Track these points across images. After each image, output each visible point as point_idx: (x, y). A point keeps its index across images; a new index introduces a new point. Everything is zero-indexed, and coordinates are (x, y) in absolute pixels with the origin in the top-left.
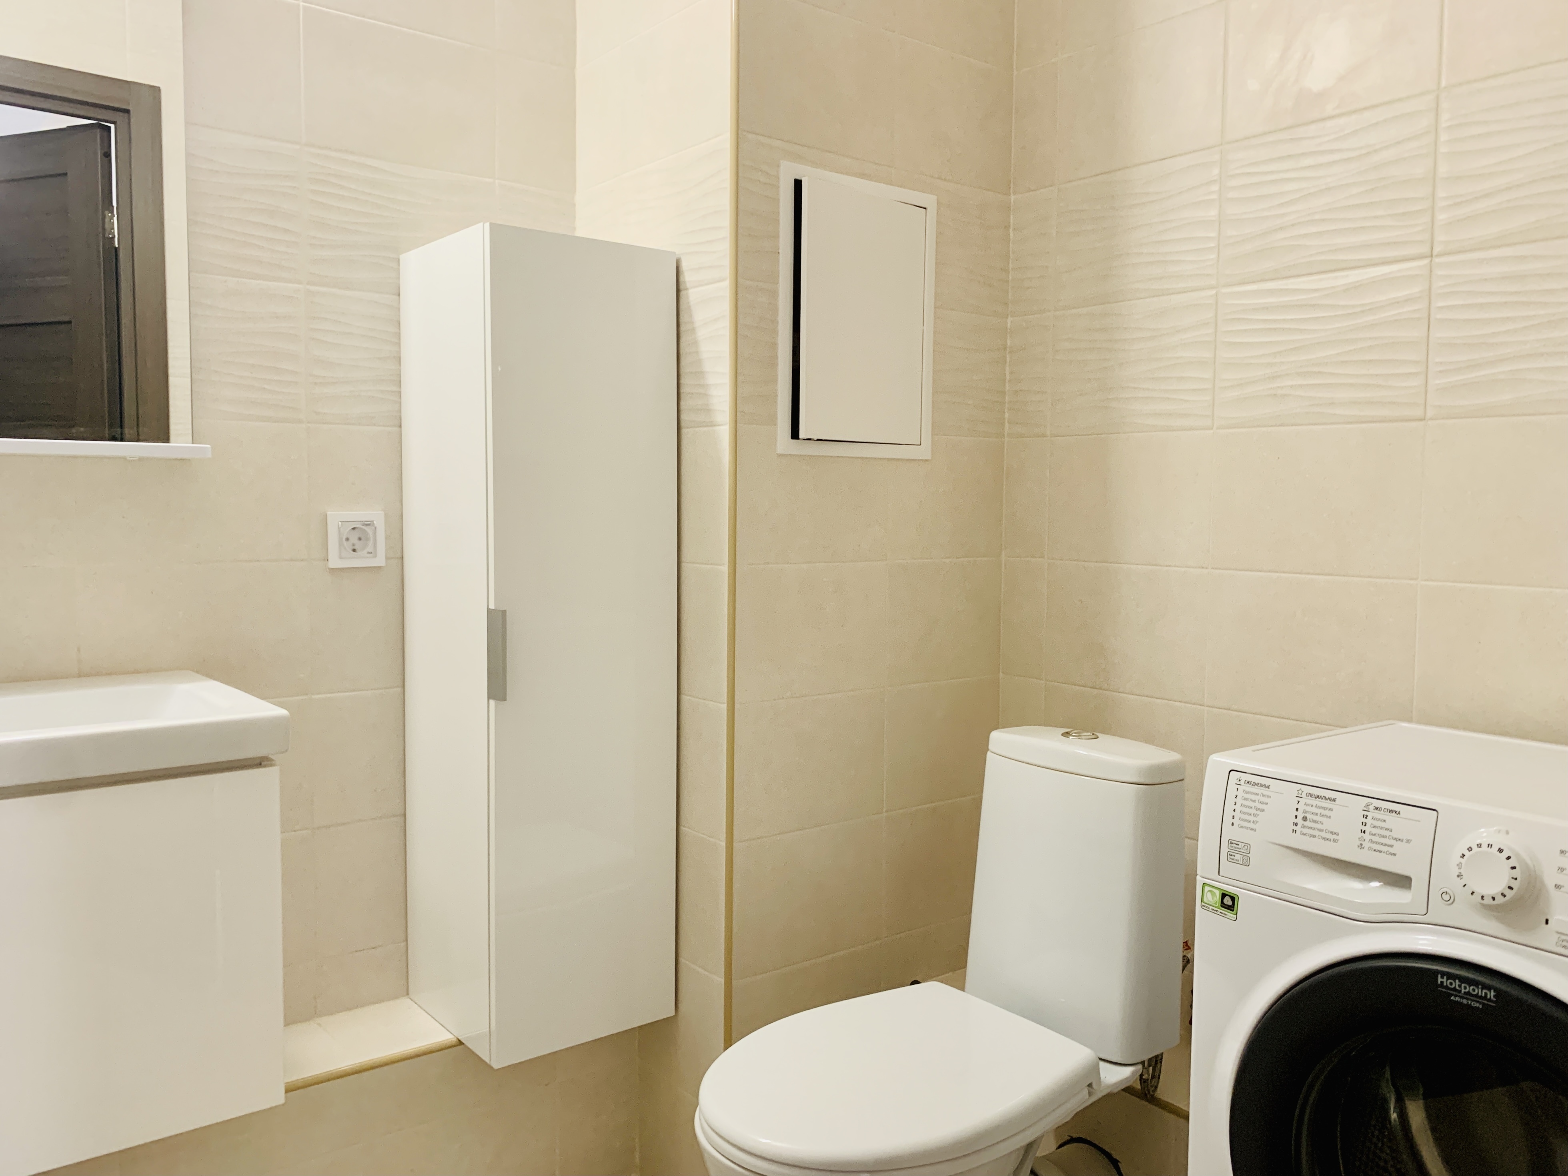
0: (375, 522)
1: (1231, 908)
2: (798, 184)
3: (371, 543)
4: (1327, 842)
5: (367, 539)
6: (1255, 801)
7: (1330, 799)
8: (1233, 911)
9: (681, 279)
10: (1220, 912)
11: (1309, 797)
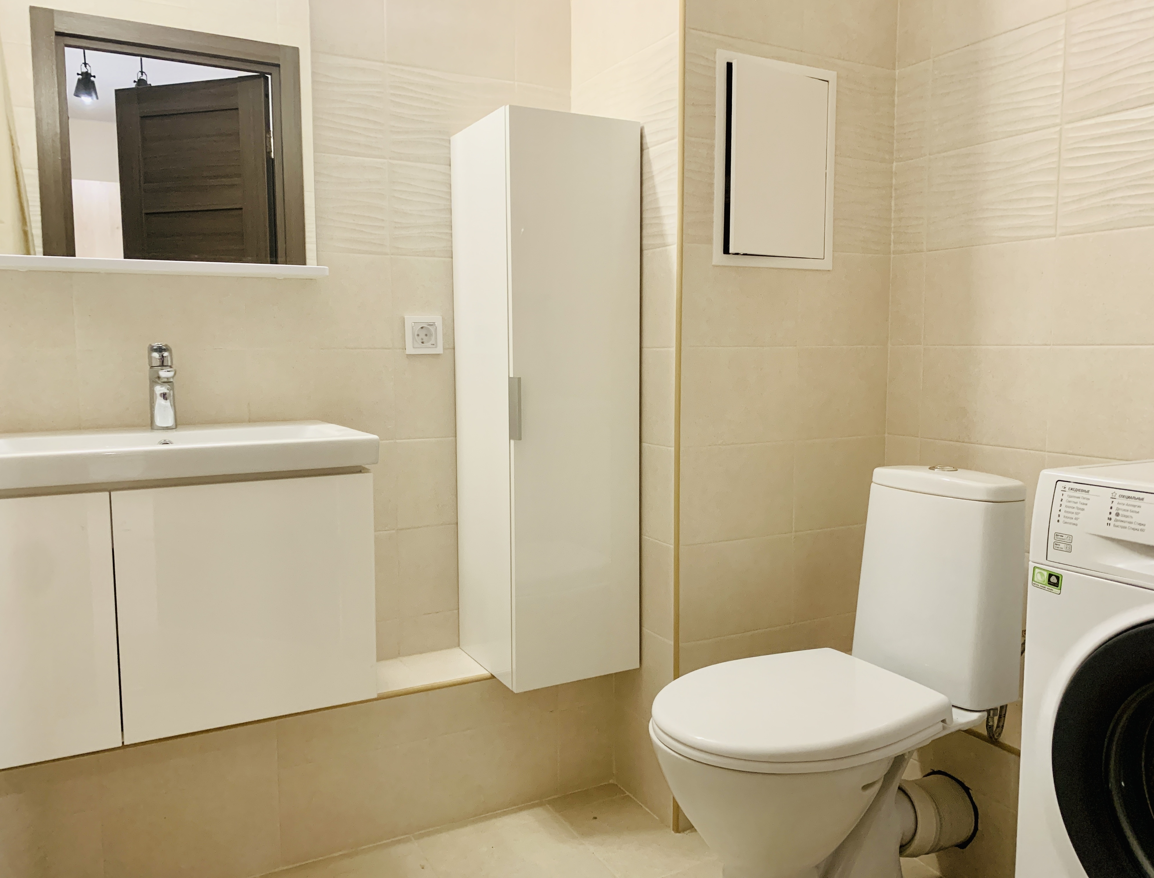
0: (436, 323)
1: (1056, 585)
2: (729, 66)
3: (433, 338)
4: (1136, 531)
5: (431, 335)
6: (1076, 503)
7: (1139, 499)
8: (1058, 587)
9: (644, 142)
10: (1047, 588)
11: (1121, 498)
